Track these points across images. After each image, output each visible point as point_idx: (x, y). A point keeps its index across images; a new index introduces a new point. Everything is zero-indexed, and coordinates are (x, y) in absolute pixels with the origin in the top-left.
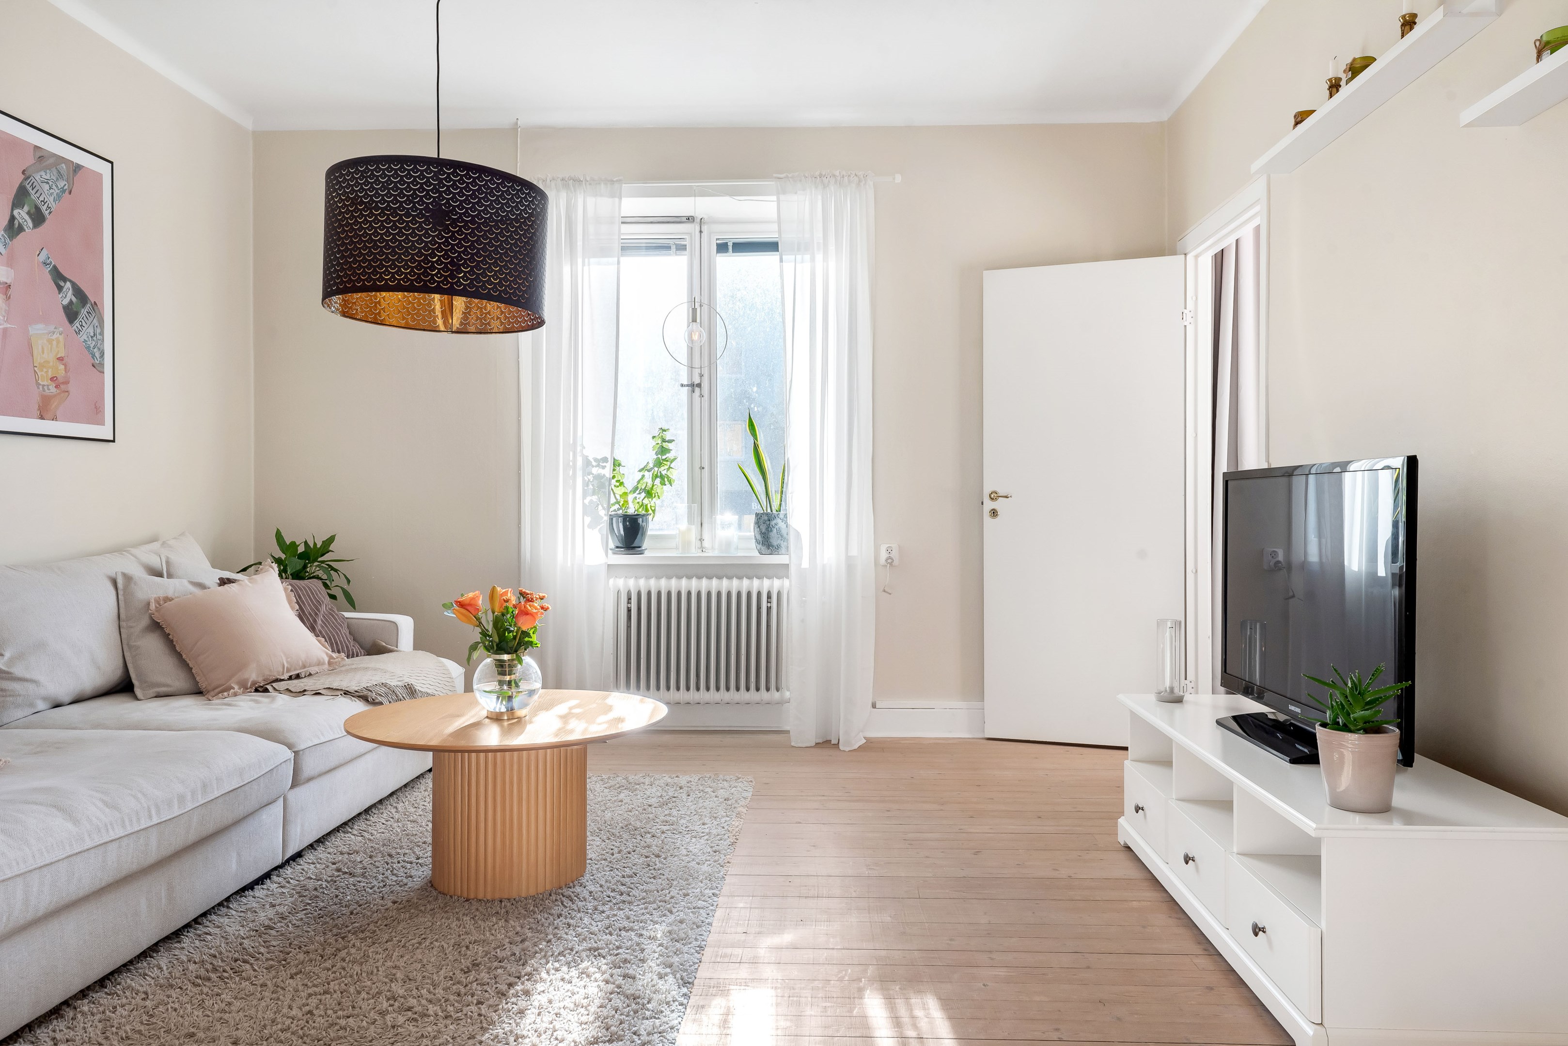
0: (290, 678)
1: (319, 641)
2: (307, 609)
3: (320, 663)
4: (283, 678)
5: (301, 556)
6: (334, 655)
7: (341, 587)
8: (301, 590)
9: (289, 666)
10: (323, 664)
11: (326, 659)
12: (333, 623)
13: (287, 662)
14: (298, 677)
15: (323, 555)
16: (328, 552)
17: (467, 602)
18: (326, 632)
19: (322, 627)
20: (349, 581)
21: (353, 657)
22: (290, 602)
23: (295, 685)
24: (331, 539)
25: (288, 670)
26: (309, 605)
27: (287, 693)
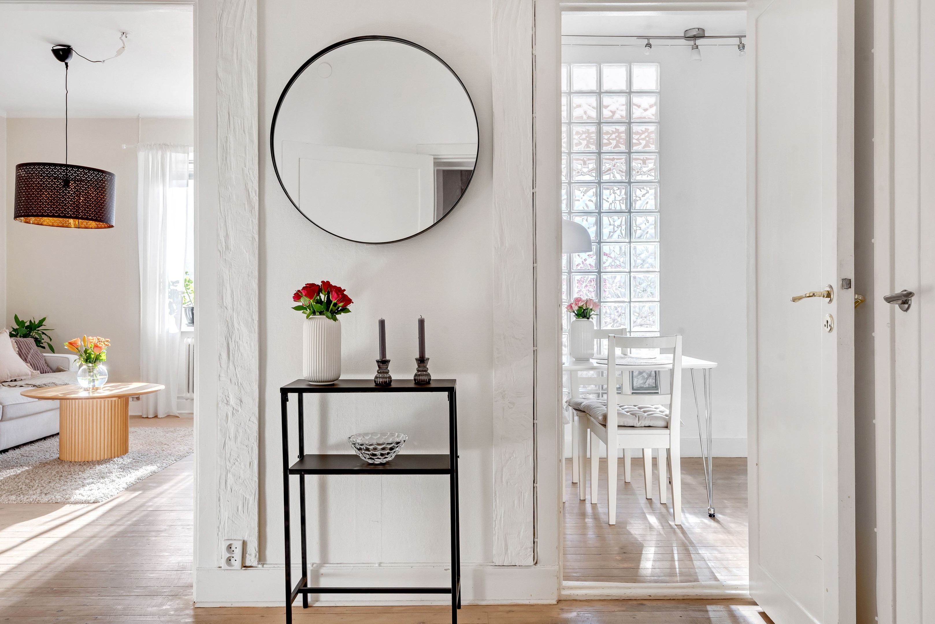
0: (12, 381)
1: (27, 365)
2: (24, 351)
3: (27, 375)
4: (7, 381)
5: (27, 327)
6: (34, 371)
7: (48, 343)
8: (21, 342)
9: (11, 376)
10: (28, 375)
11: (30, 373)
12: (37, 358)
13: (10, 374)
14: (15, 380)
15: (39, 327)
16: (42, 326)
17: (73, 342)
18: (32, 361)
19: (31, 359)
20: (51, 340)
21: (43, 373)
22: (14, 348)
23: (14, 383)
24: (44, 319)
25: (10, 377)
26: (25, 349)
27: (9, 386)
